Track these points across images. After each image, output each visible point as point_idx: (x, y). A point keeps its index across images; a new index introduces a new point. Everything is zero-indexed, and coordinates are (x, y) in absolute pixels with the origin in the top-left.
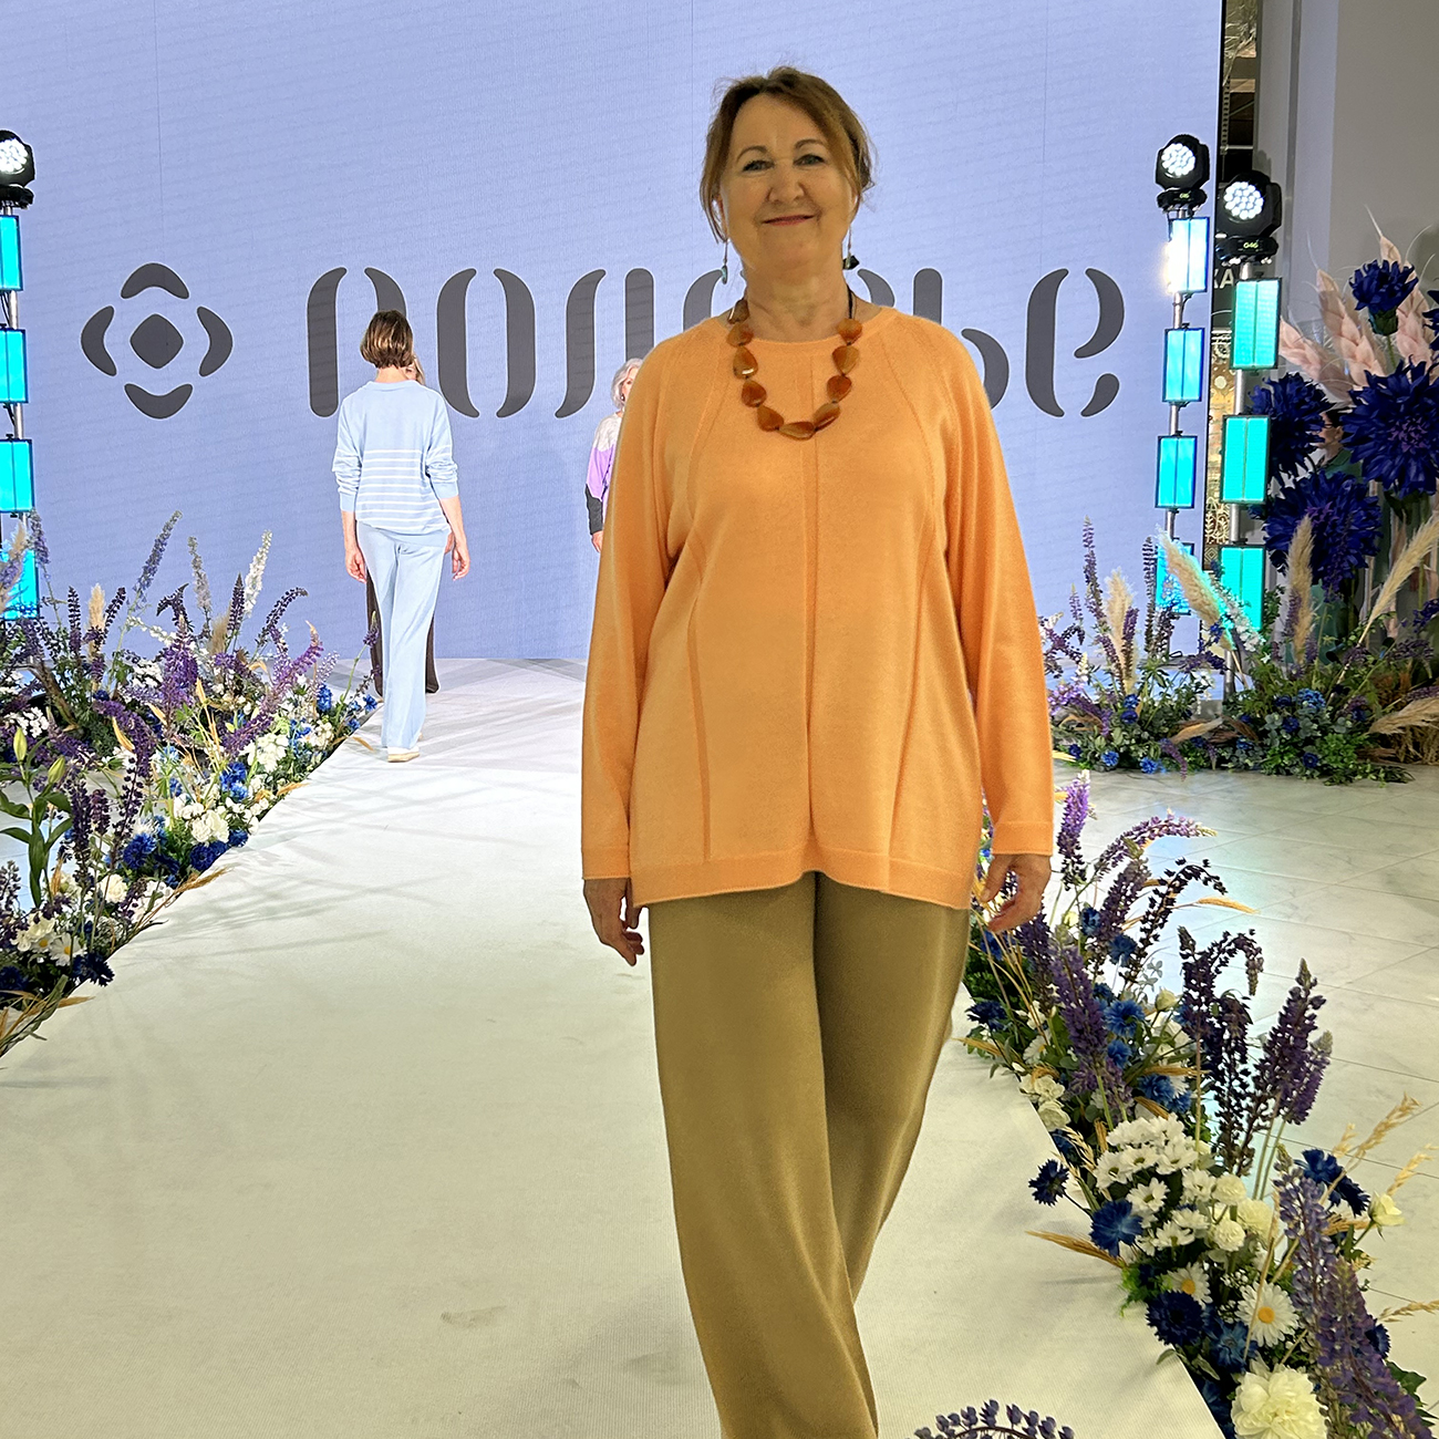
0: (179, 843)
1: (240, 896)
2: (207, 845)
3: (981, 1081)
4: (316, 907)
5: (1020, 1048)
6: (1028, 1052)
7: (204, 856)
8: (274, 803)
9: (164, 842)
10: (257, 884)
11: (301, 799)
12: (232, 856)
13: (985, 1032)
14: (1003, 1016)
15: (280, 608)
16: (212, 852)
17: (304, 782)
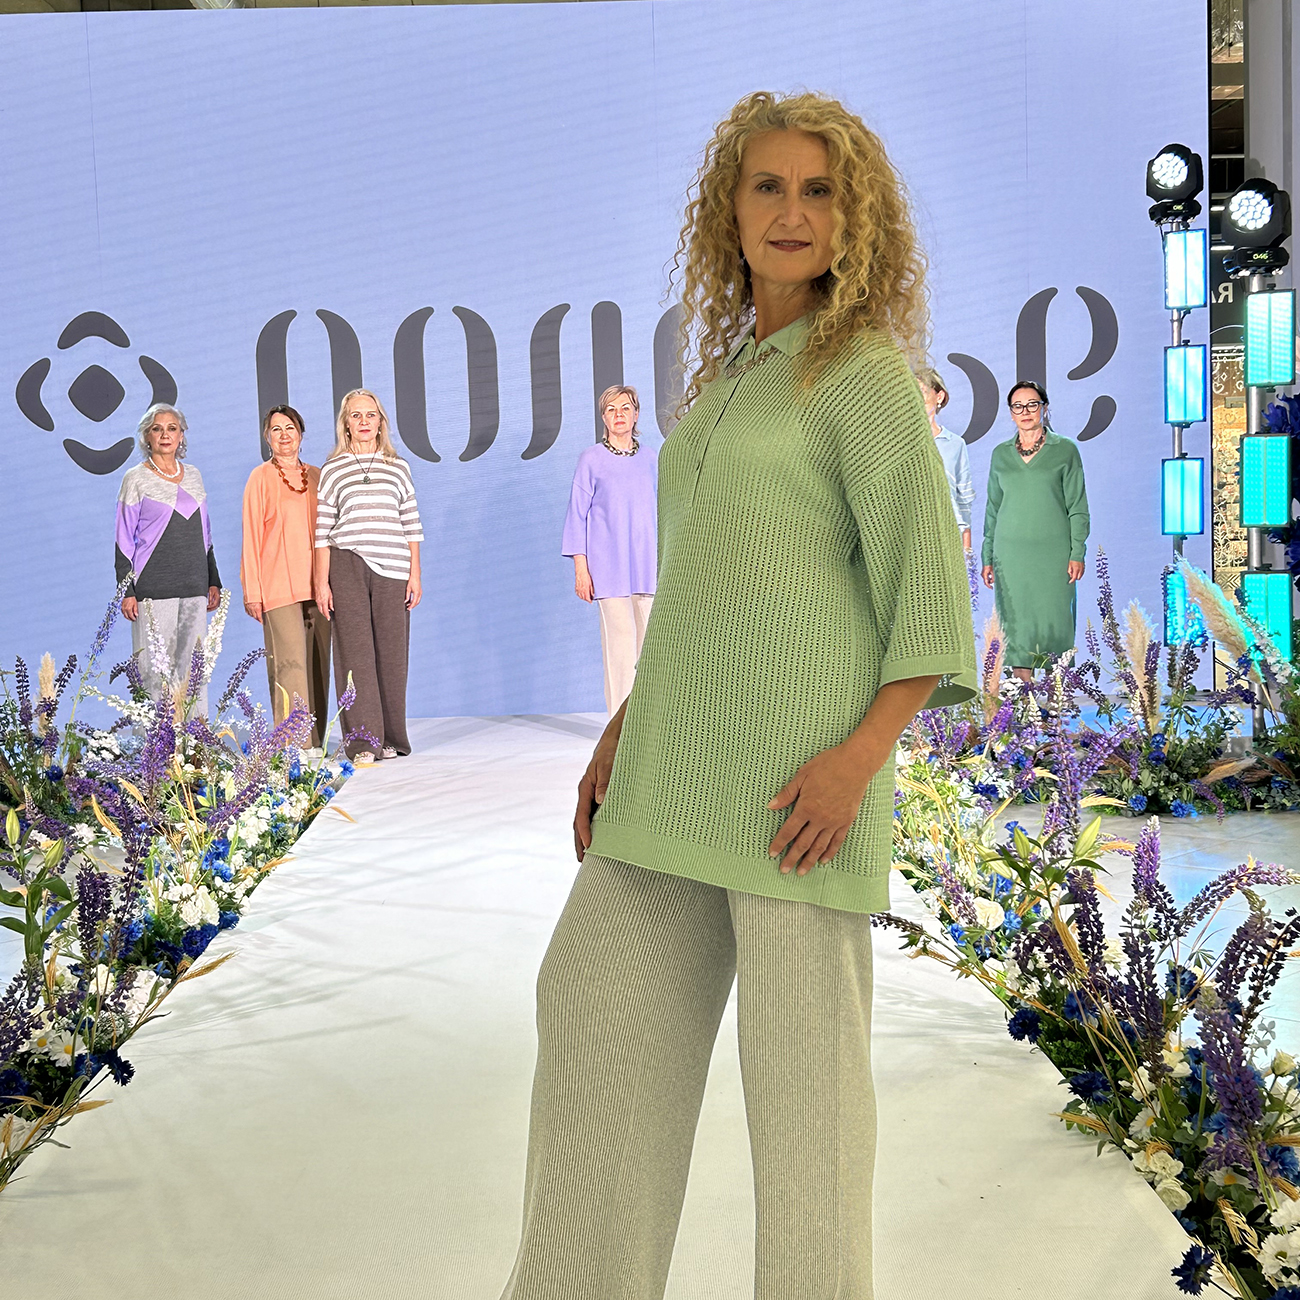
0: (167, 927)
1: (241, 983)
2: (198, 928)
3: (1086, 1160)
4: (326, 993)
5: (1124, 1121)
6: (1134, 1127)
7: (196, 940)
8: (258, 880)
9: (150, 927)
10: (257, 969)
11: (286, 875)
12: (225, 939)
13: (1083, 1106)
14: (1107, 1088)
15: (242, 671)
16: (205, 936)
17: (286, 856)
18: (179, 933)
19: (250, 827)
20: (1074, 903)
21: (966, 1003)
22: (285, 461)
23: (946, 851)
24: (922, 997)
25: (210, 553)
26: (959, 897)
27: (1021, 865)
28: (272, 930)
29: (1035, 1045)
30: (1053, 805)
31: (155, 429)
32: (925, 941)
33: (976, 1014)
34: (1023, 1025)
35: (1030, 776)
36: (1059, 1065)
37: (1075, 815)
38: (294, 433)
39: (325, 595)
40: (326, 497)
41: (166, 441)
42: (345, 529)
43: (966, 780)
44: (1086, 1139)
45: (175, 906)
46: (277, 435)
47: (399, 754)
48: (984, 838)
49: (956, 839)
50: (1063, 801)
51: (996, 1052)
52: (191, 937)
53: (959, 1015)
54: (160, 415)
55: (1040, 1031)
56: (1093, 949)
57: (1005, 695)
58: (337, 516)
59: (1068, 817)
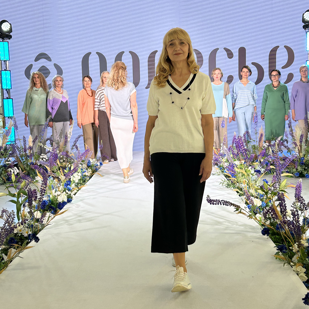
0: (54, 202)
1: (71, 216)
4: (91, 219)
5: (291, 258)
6: (294, 259)
8: (78, 191)
9: (51, 202)
10: (76, 213)
11: (85, 190)
12: (68, 205)
13: (280, 253)
14: (286, 249)
15: (77, 140)
16: (63, 205)
17: (85, 185)
18: (57, 203)
19: (76, 177)
20: (279, 201)
21: (250, 225)
22: (88, 89)
23: (248, 186)
24: (240, 223)
25: (70, 111)
26: (250, 199)
27: (266, 191)
28: (80, 203)
29: (268, 237)
30: (274, 175)
31: (56, 81)
32: (240, 210)
33: (253, 228)
34: (265, 232)
35: (269, 168)
36: (275, 242)
37: (280, 178)
38: (90, 82)
39: (97, 122)
40: (98, 98)
41: (59, 84)
42: (102, 105)
43: (253, 169)
44: (281, 262)
45: (56, 197)
46: (86, 82)
47: (115, 160)
48: (257, 183)
49: (250, 183)
50: (277, 175)
51: (259, 238)
52: (60, 205)
53: (249, 228)
54: (58, 78)
55: (270, 233)
56: (284, 213)
57: (264, 147)
58: (100, 102)
59: (278, 179)
